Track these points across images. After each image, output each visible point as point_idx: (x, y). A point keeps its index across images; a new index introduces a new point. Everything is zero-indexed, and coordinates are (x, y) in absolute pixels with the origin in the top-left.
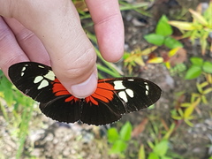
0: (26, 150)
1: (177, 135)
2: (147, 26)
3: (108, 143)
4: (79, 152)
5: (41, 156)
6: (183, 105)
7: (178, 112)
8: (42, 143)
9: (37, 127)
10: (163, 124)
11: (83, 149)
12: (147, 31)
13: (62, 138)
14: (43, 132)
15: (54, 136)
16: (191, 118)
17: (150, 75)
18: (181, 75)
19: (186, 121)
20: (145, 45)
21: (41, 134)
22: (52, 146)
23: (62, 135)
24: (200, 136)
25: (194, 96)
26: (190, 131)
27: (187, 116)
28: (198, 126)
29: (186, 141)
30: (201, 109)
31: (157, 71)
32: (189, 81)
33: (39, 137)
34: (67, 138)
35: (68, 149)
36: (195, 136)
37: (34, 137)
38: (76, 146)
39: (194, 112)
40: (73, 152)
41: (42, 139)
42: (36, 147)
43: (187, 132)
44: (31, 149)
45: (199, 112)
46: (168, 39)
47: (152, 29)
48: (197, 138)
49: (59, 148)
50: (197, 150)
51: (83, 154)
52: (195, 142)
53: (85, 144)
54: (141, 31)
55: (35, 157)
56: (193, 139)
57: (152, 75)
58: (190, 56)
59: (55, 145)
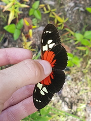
0: (73, 113)
1: (72, 28)
2: (9, 38)
3: (73, 67)
4: (77, 84)
5: (77, 106)
6: (56, 22)
7: (59, 26)
8: (70, 104)
9: (60, 106)
10: (66, 35)
11: (75, 81)
12: (12, 39)
13: (68, 92)
14: (63, 103)
15: (66, 97)
16: (63, 18)
17: (36, 39)
18: (39, 22)
19: (65, 21)
20: (19, 41)
21: (65, 104)
22: (72, 99)
23: (66, 93)
24: (74, 15)
25: (51, 16)
26: (70, 20)
27: (62, 20)
28: (68, 15)
29: (76, 23)
30: (59, 13)
31: (35, 35)
32: (42, 18)
33: (66, 106)
34: (68, 89)
35: (74, 90)
36: (73, 18)
37: (66, 109)
38: (73, 85)
39: (60, 16)
40: (76, 87)
41: (68, 104)
42: (71, 108)
43: (71, 22)
44: (73, 111)
45: (60, 14)
46: (17, 27)
47: (10, 36)
48: (75, 16)
49: (73, 95)
50: (82, 18)
51: (78, 81)
52: (77, 18)
53: (72, 80)
54: (11, 42)
55: (77, 109)
56: (75, 19)
57: (37, 38)
58: (28, 16)
59: (71, 97)
